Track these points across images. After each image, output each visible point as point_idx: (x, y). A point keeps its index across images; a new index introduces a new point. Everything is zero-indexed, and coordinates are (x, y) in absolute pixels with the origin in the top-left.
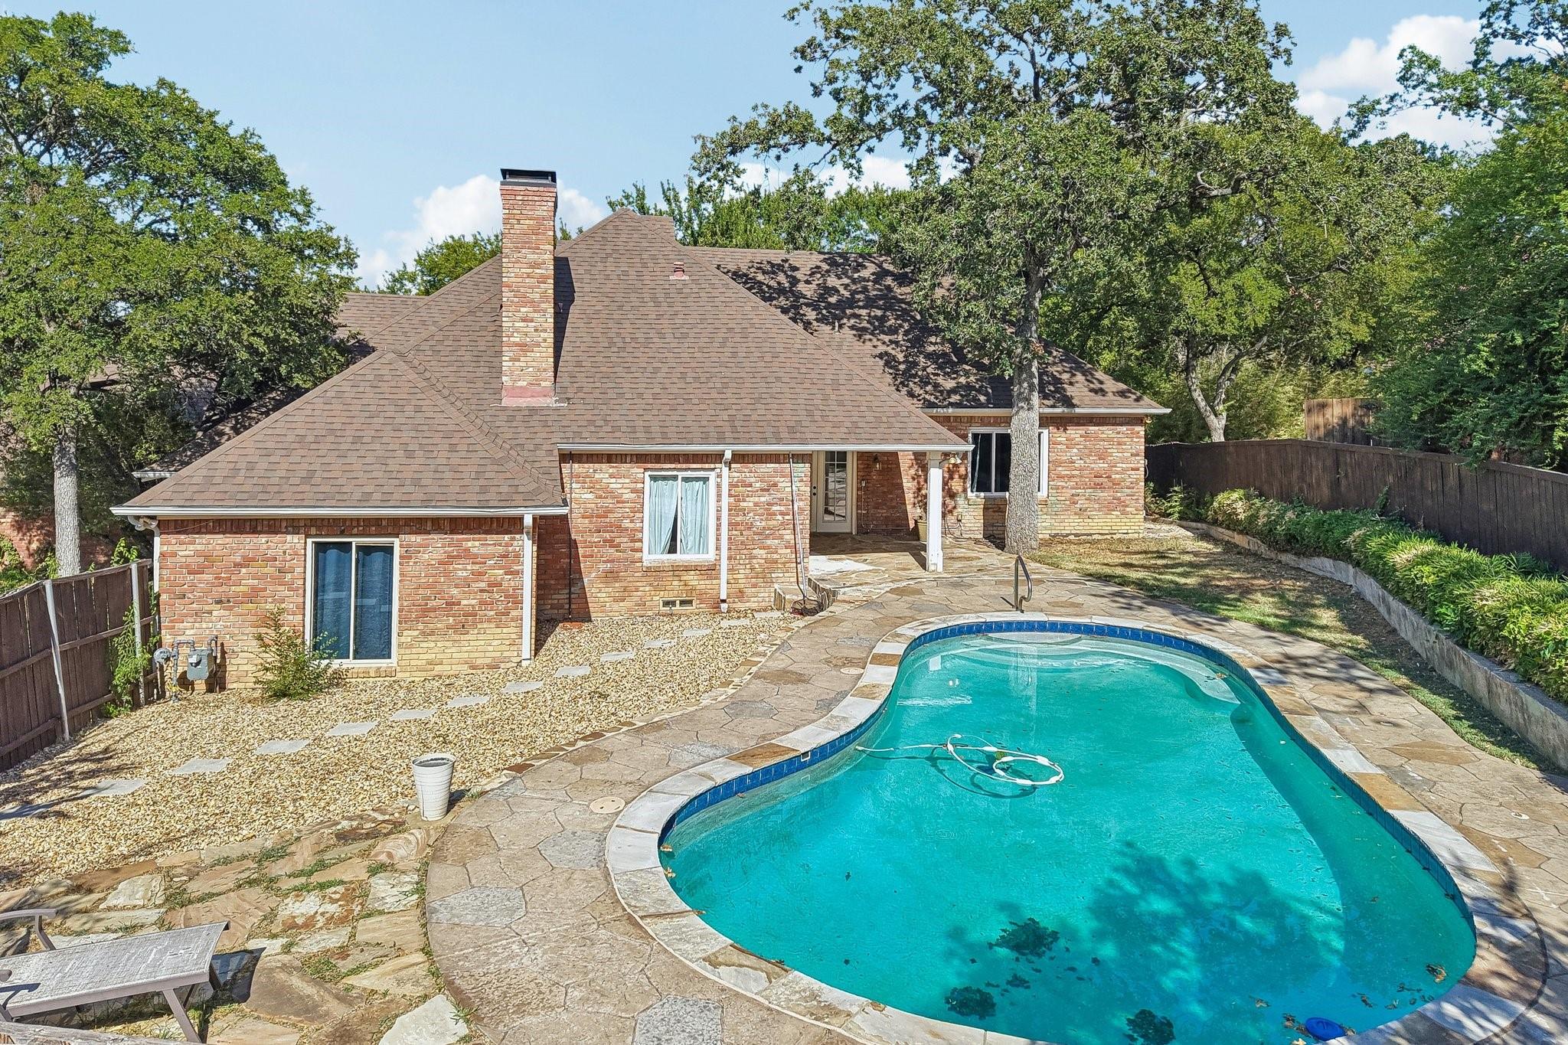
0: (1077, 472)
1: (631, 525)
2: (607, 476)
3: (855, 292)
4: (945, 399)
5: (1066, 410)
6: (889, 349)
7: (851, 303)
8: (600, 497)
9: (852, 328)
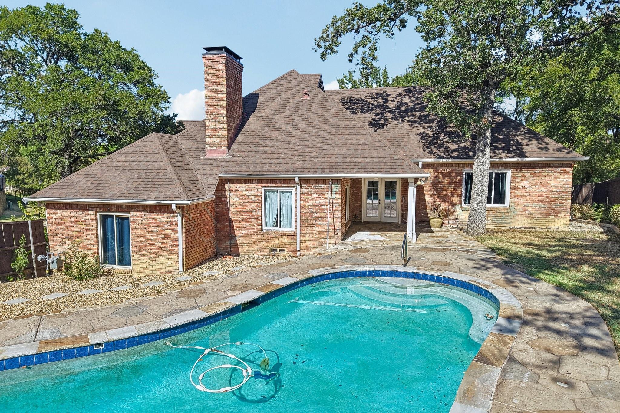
0: (528, 194)
1: (256, 213)
2: (245, 190)
3: (417, 104)
4: (449, 155)
5: (520, 159)
6: (426, 131)
7: (412, 109)
8: (242, 200)
9: (409, 121)
